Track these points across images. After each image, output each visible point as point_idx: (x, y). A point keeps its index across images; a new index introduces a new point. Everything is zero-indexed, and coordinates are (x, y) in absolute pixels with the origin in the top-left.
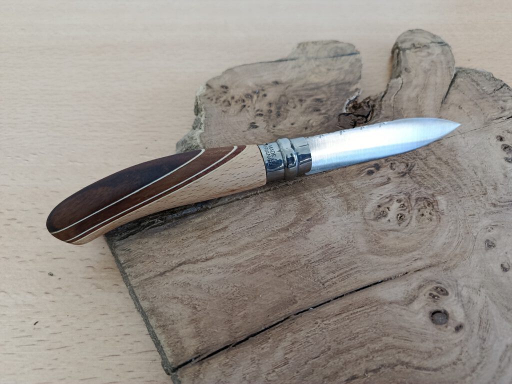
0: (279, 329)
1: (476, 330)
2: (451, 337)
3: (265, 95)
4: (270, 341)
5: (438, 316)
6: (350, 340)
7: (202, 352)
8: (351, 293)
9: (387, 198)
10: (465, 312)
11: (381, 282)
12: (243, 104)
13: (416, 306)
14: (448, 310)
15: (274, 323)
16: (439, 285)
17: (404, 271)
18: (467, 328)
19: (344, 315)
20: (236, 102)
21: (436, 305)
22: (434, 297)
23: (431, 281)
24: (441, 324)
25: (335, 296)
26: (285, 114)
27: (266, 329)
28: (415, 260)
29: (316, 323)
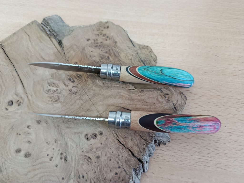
0: (9, 61)
1: (6, 114)
2: (4, 106)
3: (106, 40)
4: (6, 60)
5: (11, 103)
6: (5, 79)
7: (3, 47)
8: (20, 78)
9: (58, 86)
10: (12, 111)
11: (24, 86)
12: (100, 35)
13: (15, 96)
14: (13, 106)
15: (11, 60)
16: (22, 103)
17: (27, 92)
18: (7, 112)
19: (12, 77)
20: (100, 32)
21: (15, 103)
22: (18, 102)
23: (23, 101)
24: (8, 104)
25: (19, 74)
26: (97, 48)
27: (9, 59)
28: (32, 96)
29: (10, 70)
